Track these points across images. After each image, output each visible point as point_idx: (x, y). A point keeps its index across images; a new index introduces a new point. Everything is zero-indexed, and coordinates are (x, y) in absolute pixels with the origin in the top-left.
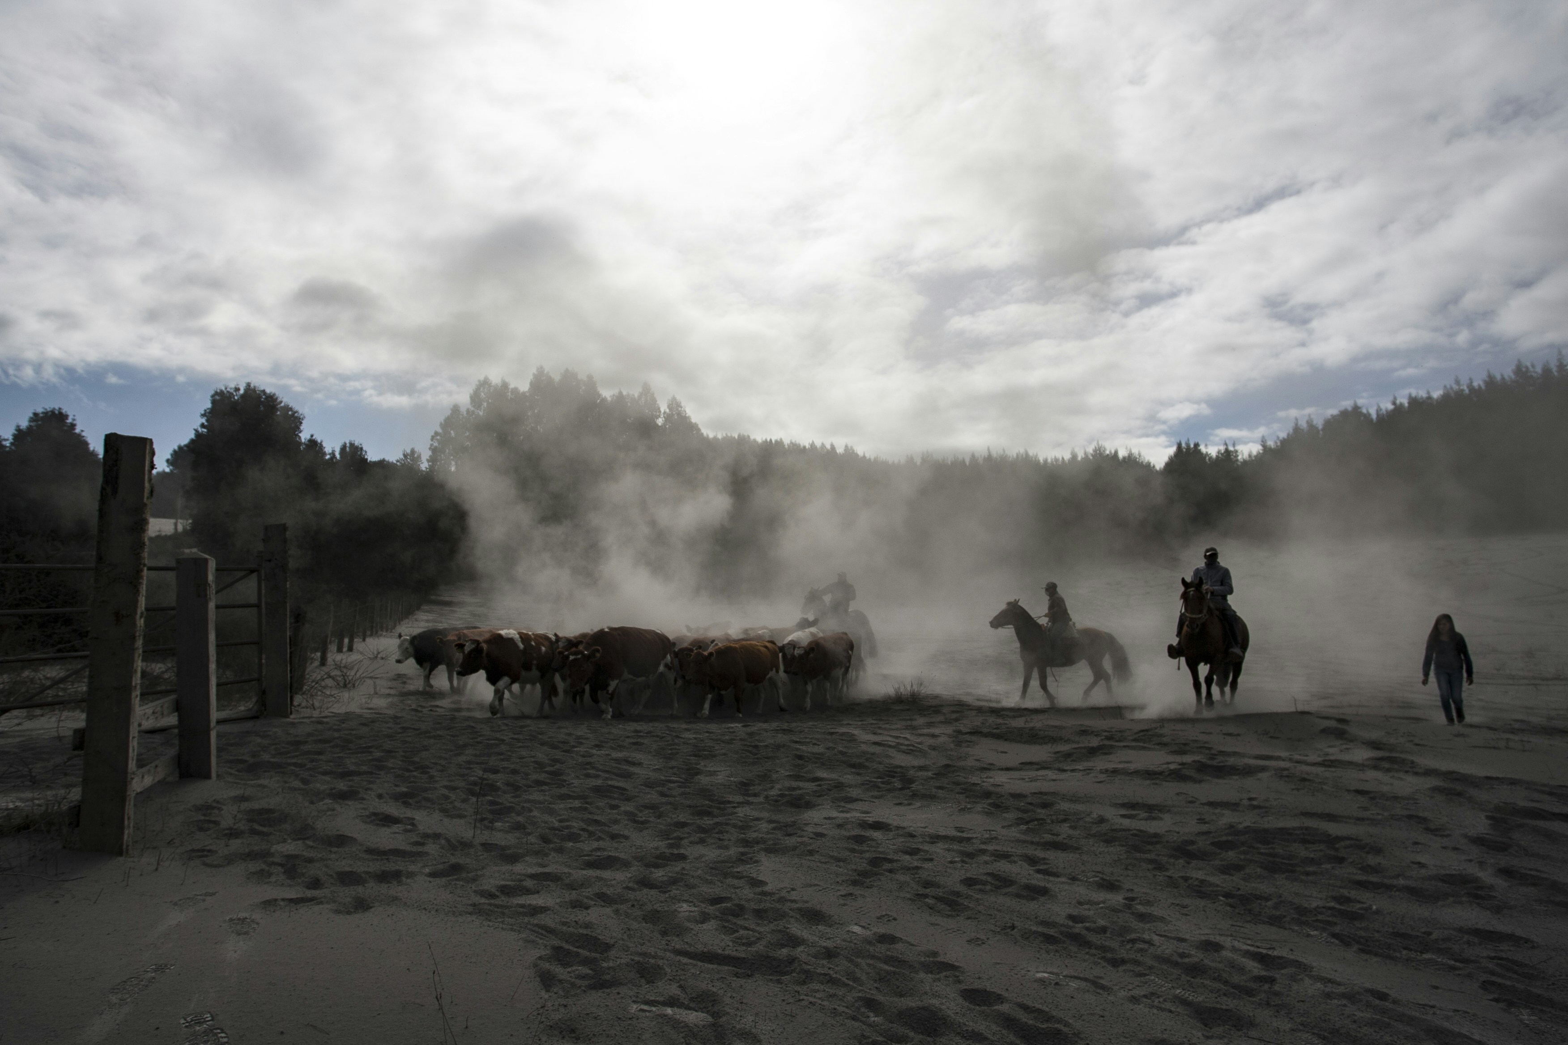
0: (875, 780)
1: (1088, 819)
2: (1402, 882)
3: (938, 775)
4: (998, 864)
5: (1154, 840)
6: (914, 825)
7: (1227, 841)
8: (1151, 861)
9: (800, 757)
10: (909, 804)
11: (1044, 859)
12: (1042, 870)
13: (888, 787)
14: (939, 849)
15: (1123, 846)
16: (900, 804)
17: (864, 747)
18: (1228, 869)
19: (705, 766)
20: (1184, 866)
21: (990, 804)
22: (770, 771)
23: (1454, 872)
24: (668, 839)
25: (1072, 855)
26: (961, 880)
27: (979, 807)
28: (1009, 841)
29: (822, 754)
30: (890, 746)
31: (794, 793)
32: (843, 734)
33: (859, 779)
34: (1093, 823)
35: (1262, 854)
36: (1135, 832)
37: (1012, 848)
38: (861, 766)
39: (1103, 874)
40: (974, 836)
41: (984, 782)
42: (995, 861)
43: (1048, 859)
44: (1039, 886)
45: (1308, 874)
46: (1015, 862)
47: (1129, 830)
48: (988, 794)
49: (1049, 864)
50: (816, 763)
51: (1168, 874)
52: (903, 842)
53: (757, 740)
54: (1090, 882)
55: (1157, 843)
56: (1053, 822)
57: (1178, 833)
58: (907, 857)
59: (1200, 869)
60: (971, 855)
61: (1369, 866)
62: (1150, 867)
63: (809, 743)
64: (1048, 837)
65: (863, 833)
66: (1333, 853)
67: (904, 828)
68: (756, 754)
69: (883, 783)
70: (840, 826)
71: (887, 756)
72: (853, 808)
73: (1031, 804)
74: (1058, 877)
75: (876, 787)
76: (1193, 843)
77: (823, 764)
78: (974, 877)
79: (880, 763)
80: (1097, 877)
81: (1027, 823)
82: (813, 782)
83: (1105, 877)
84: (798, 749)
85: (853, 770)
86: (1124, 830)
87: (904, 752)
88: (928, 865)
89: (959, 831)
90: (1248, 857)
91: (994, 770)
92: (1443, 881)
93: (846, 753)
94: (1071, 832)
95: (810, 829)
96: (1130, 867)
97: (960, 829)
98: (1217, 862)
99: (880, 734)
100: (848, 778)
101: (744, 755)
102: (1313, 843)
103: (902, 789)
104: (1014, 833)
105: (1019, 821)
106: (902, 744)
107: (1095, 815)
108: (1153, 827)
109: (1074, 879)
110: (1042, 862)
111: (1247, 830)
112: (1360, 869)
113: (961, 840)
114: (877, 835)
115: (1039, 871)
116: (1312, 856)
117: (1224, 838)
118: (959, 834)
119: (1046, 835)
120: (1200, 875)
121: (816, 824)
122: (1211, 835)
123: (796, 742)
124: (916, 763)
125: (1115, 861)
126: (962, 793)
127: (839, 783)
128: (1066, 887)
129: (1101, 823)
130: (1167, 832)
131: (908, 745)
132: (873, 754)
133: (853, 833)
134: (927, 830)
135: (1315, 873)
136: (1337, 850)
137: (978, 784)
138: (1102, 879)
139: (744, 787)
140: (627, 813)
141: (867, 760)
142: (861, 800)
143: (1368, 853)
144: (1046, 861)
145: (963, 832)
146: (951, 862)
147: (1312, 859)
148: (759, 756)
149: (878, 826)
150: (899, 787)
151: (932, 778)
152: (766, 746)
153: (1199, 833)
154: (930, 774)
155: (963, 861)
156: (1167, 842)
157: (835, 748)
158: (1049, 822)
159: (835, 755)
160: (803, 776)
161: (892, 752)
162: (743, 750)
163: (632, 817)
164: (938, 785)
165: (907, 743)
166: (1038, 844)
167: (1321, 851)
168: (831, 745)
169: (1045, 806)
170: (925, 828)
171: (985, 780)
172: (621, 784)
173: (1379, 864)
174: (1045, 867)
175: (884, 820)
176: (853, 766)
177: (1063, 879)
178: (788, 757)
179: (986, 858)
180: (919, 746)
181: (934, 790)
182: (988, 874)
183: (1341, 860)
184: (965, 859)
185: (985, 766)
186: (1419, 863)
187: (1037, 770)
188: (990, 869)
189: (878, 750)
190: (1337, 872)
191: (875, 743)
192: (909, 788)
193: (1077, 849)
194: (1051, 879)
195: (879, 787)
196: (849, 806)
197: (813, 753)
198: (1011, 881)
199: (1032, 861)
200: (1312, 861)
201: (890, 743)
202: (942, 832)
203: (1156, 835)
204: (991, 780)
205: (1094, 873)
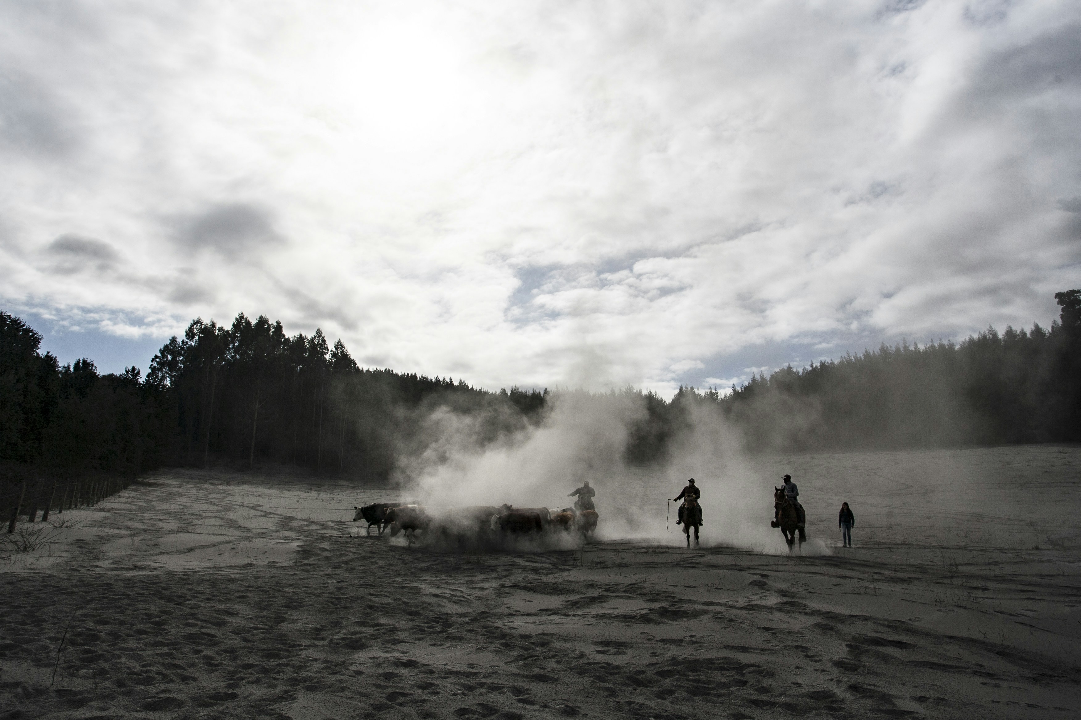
0: (423, 625)
1: (572, 655)
2: (783, 699)
3: (474, 620)
4: (490, 695)
5: (616, 671)
6: (438, 663)
7: (668, 671)
8: (608, 689)
9: (371, 607)
10: (441, 645)
11: (528, 690)
12: (522, 699)
13: (432, 630)
14: (448, 684)
15: (591, 677)
16: (434, 645)
17: (424, 598)
18: (661, 695)
19: (291, 615)
20: (631, 692)
21: (501, 644)
22: (343, 618)
23: (820, 690)
24: (232, 680)
25: (550, 685)
26: (456, 711)
27: (492, 647)
28: (506, 675)
29: (389, 604)
30: (445, 598)
31: (354, 637)
32: (411, 588)
33: (411, 624)
34: (575, 658)
35: (690, 680)
36: (603, 665)
37: (506, 681)
38: (417, 613)
39: (568, 701)
40: (481, 671)
41: (504, 625)
42: (489, 692)
43: (530, 690)
44: (516, 714)
45: (719, 696)
46: (504, 693)
47: (599, 663)
48: (504, 636)
49: (530, 694)
50: (382, 611)
51: (617, 700)
52: (422, 678)
53: (341, 593)
54: (556, 709)
55: (616, 674)
56: (544, 658)
57: (635, 664)
58: (420, 691)
59: (642, 695)
60: (471, 688)
61: (763, 687)
62: (606, 694)
63: (381, 595)
64: (537, 671)
65: (395, 671)
66: (740, 678)
67: (429, 665)
68: (337, 604)
69: (428, 627)
70: (379, 665)
71: (440, 606)
72: (396, 648)
73: (533, 643)
74: (534, 705)
75: (422, 631)
76: (643, 672)
77: (387, 612)
78: (467, 707)
79: (432, 611)
80: (563, 704)
81: (525, 659)
82: (374, 627)
83: (569, 704)
84: (371, 601)
85: (409, 617)
86: (596, 663)
87: (454, 602)
88: (434, 698)
89: (470, 667)
90: (679, 683)
91: (517, 615)
92: (811, 697)
93: (409, 603)
94: (556, 666)
95: (353, 668)
96: (590, 695)
97: (471, 666)
98: (656, 689)
99: (442, 588)
100: (403, 623)
101: (326, 606)
102: (728, 670)
103: (440, 632)
104: (513, 668)
105: (521, 657)
106: (455, 596)
107: (577, 652)
108: (618, 660)
109: (545, 706)
110: (526, 692)
111: (685, 661)
112: (756, 690)
113: (468, 675)
114: (404, 672)
115: (520, 701)
116: (725, 680)
117: (666, 668)
118: (470, 670)
119: (536, 669)
120: (640, 700)
121: (360, 664)
122: (658, 666)
123: (372, 595)
124: (460, 610)
125: (581, 690)
126: (484, 635)
127: (394, 627)
128: (537, 714)
129: (581, 658)
130: (627, 664)
131: (460, 596)
132: (429, 604)
133: (387, 671)
134: (445, 667)
135: (724, 695)
136: (743, 675)
137: (500, 627)
138: (567, 706)
139: (317, 633)
140: (205, 657)
141: (423, 608)
142: (405, 642)
143: (764, 676)
144: (529, 692)
145: (473, 668)
146: (454, 695)
147: (724, 683)
148: (338, 606)
149: (410, 664)
150: (439, 630)
151: (468, 623)
152: (347, 598)
153: (649, 664)
154: (467, 620)
155: (463, 694)
156: (625, 672)
157: (401, 599)
158: (542, 658)
159: (399, 604)
160: (368, 623)
161: (445, 602)
162: (327, 601)
163: (209, 661)
164: (470, 628)
165: (459, 594)
166: (527, 677)
167: (732, 676)
168: (399, 597)
169: (544, 644)
170: (445, 665)
171: (507, 624)
172: (212, 632)
173: (770, 685)
174: (526, 696)
175: (416, 659)
176: (411, 614)
177: (536, 707)
178: (361, 607)
179: (482, 690)
180: (468, 597)
181: (464, 633)
182: (479, 704)
183: (744, 683)
184: (465, 691)
185: (512, 612)
186: (797, 683)
187: (550, 615)
188: (482, 700)
189: (434, 600)
190: (740, 693)
191: (435, 595)
192: (446, 632)
193: (556, 680)
194: (528, 706)
195: (424, 631)
196: (393, 647)
197: (383, 604)
198: (495, 710)
199: (517, 691)
200: (723, 685)
201: (447, 595)
202: (457, 669)
203: (618, 667)
204: (511, 624)
205: (561, 701)
